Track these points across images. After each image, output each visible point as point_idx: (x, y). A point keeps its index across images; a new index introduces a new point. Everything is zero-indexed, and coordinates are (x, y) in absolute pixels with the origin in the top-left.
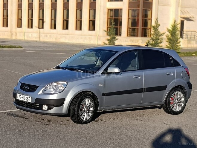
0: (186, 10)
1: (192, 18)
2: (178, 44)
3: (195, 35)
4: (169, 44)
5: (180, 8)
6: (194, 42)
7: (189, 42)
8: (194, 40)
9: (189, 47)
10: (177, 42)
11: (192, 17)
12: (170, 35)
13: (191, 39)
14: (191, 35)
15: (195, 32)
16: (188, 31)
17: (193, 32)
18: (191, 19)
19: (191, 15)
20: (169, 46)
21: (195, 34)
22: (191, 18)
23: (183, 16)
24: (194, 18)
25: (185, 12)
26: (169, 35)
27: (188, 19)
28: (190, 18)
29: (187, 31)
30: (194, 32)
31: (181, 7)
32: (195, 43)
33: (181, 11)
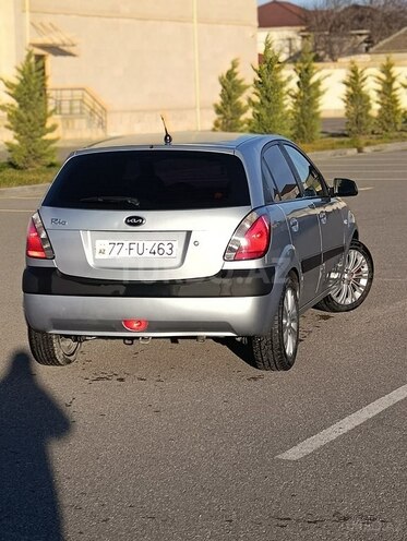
0: (47, 20)
1: (68, 46)
2: (49, 136)
3: (82, 101)
4: (15, 137)
5: (28, 14)
6: (83, 123)
7: (68, 124)
8: (82, 118)
9: (68, 141)
10: (43, 126)
11: (66, 42)
12: (17, 105)
13: (71, 113)
14: (71, 101)
15: (84, 89)
16: (62, 90)
17: (76, 92)
18: (65, 48)
19: (63, 38)
20: (16, 142)
21: (83, 96)
22: (64, 45)
23: (40, 41)
24: (73, 45)
25: (44, 27)
26: (12, 105)
27: (56, 50)
28: (61, 47)
29: (56, 90)
30: (79, 93)
31: (31, 12)
32: (85, 126)
33: (32, 24)
